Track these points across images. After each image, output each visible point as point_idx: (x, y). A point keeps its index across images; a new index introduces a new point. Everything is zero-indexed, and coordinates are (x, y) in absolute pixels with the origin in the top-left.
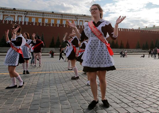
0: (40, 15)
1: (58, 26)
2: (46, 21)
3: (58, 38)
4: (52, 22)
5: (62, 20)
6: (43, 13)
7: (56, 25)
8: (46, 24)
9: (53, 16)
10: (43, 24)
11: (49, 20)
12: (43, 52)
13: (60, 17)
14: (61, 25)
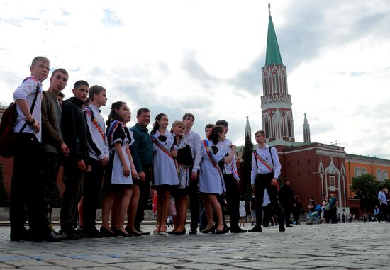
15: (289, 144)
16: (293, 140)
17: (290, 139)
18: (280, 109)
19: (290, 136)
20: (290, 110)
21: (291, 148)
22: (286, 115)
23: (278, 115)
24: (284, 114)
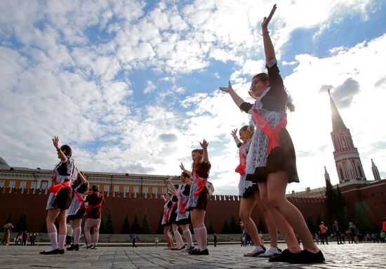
0: (107, 180)
1: (135, 197)
2: (116, 189)
3: (136, 216)
4: (126, 190)
5: (141, 187)
6: (112, 176)
7: (133, 194)
8: (116, 193)
9: (127, 181)
10: (111, 193)
11: (122, 187)
12: (111, 240)
13: (139, 181)
14: (141, 195)
15: (362, 182)
16: (365, 179)
17: (362, 179)
18: (349, 159)
19: (361, 176)
20: (359, 158)
21: (365, 185)
22: (356, 162)
23: (349, 163)
24: (354, 162)
